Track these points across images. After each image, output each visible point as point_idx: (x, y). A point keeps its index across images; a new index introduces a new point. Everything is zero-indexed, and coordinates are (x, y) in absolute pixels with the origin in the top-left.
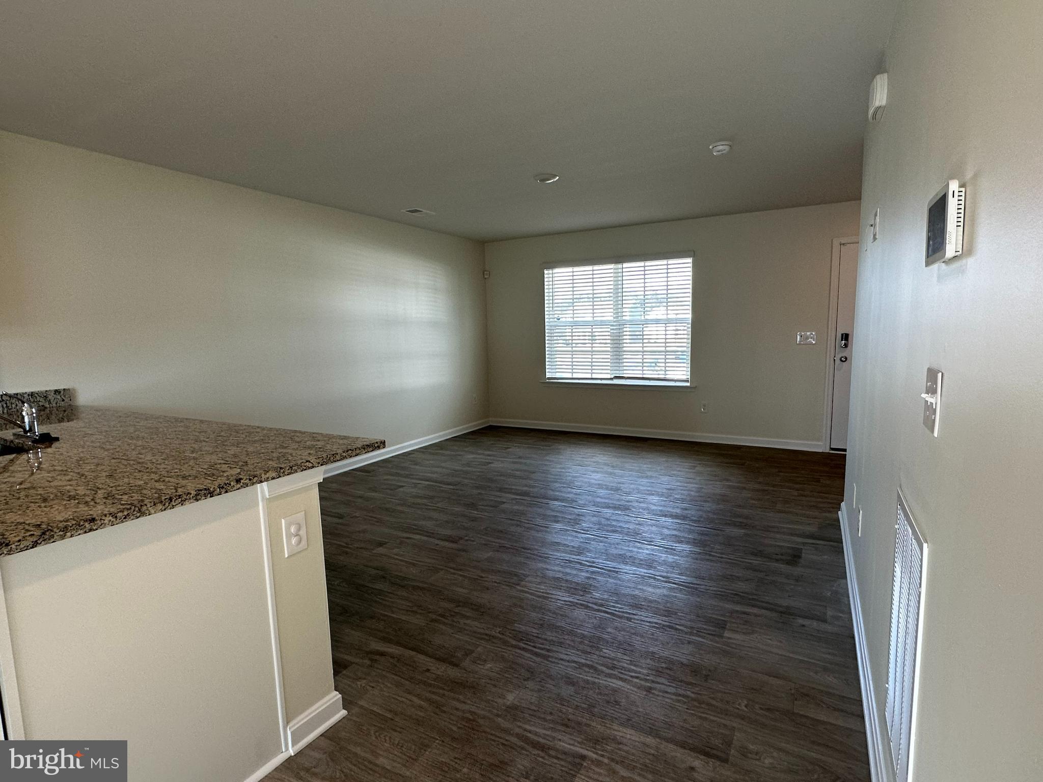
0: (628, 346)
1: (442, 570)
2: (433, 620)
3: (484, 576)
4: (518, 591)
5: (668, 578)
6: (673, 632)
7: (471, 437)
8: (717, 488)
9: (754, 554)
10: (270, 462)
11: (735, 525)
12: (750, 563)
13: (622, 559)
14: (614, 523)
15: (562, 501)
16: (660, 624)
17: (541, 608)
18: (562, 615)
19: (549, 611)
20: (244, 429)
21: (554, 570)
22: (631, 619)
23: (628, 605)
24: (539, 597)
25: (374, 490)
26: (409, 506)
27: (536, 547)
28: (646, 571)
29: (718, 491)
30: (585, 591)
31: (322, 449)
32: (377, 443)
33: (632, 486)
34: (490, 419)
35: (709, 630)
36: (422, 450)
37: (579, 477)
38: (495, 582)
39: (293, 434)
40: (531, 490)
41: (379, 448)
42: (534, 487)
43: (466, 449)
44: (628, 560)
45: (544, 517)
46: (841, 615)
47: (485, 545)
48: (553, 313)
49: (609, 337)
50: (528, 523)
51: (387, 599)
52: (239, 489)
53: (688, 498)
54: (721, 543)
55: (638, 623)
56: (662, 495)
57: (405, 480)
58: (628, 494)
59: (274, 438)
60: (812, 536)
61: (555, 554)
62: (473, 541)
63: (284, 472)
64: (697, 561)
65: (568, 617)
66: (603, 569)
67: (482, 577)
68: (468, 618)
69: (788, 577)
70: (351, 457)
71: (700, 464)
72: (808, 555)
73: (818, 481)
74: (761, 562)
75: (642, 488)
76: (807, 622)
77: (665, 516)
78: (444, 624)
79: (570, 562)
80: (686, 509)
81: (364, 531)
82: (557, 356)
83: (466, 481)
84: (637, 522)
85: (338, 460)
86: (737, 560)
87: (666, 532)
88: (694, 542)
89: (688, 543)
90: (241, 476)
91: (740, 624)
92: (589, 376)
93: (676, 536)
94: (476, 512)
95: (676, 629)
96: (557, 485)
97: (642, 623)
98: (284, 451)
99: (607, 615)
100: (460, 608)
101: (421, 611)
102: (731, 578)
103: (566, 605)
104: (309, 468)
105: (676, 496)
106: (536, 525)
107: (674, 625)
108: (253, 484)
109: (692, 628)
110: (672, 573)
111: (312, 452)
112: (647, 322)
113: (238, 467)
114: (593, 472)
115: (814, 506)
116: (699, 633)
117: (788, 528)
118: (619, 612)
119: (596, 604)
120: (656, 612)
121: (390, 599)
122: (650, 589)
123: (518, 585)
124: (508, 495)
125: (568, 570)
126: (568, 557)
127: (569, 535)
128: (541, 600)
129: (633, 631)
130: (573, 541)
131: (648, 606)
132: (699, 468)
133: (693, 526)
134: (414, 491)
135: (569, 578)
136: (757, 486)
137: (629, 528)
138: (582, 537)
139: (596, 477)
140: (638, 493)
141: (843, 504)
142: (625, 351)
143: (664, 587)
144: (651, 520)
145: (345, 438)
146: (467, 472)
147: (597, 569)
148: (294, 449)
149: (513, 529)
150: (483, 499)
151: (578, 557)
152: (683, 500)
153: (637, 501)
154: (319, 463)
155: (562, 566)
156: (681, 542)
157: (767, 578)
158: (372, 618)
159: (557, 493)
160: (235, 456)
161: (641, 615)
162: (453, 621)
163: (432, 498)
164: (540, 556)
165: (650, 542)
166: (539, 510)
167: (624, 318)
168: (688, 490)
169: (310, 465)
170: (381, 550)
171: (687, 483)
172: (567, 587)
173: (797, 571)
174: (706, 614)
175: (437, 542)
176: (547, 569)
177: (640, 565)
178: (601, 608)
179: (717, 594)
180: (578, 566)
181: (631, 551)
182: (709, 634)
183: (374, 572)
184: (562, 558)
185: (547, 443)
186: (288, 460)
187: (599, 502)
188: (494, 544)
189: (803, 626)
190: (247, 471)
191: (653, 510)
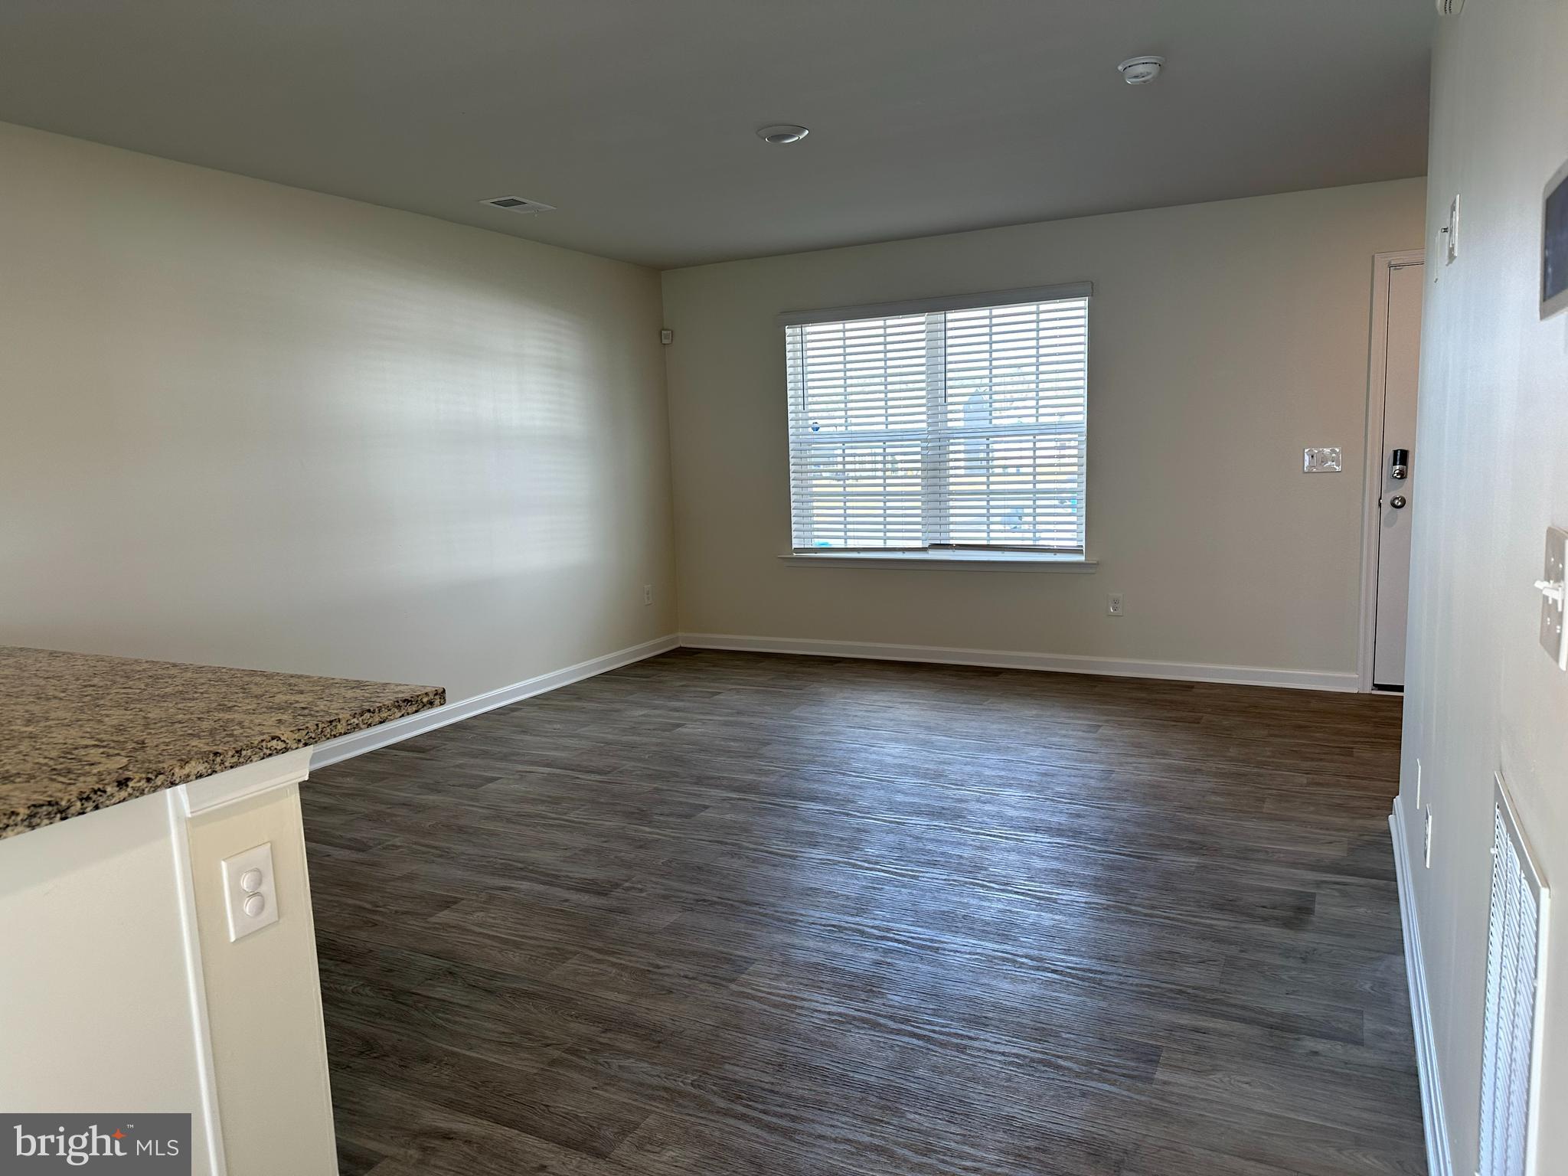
0: (959, 480)
1: (576, 953)
2: (553, 1062)
3: (662, 964)
4: (733, 993)
5: (1040, 959)
6: (1052, 1073)
7: (639, 672)
8: (1142, 771)
9: (1219, 907)
10: (195, 742)
11: (1178, 847)
12: (1211, 926)
13: (948, 921)
14: (930, 846)
15: (825, 801)
16: (1025, 1057)
17: (779, 1030)
18: (822, 1044)
19: (798, 1035)
20: (144, 670)
21: (808, 947)
22: (965, 1047)
23: (960, 1020)
24: (776, 1006)
25: (434, 788)
26: (509, 821)
27: (771, 900)
28: (996, 946)
29: (1145, 777)
30: (871, 991)
31: (306, 712)
32: (427, 694)
33: (968, 769)
34: (680, 634)
35: (1124, 1067)
36: (539, 702)
37: (859, 751)
38: (686, 977)
39: (246, 679)
40: (763, 779)
41: (431, 704)
42: (767, 773)
43: (630, 698)
44: (960, 925)
45: (789, 835)
46: (1392, 1029)
47: (665, 897)
48: (804, 416)
49: (919, 465)
50: (755, 850)
51: (457, 1019)
52: (124, 800)
53: (1084, 793)
54: (1151, 887)
55: (979, 1057)
56: (1029, 787)
57: (503, 765)
58: (959, 784)
59: (204, 688)
60: (1336, 868)
61: (812, 913)
62: (641, 890)
63: (222, 763)
64: (1101, 925)
65: (837, 1048)
66: (907, 943)
67: (658, 967)
68: (628, 1054)
69: (1287, 952)
70: (369, 725)
71: (1107, 721)
72: (1329, 907)
73: (1348, 752)
74: (1233, 924)
75: (987, 772)
76: (1321, 1046)
77: (1037, 830)
78: (581, 1069)
79: (841, 929)
80: (1078, 816)
81: (411, 877)
82: (815, 504)
83: (629, 765)
84: (978, 844)
85: (341, 734)
86: (1183, 921)
87: (1038, 863)
88: (1096, 885)
89: (1083, 886)
90: (128, 774)
91: (1188, 1052)
92: (879, 544)
93: (1058, 871)
94: (647, 829)
95: (1059, 1067)
96: (814, 768)
97: (989, 1055)
98: (227, 716)
99: (915, 1041)
100: (609, 1035)
101: (529, 1044)
102: (1172, 958)
103: (833, 1021)
104: (278, 752)
105: (1058, 789)
106: (771, 853)
107: (1053, 1059)
108: (155, 789)
109: (1090, 1063)
110: (1050, 949)
111: (284, 717)
112: (999, 433)
113: (123, 753)
114: (886, 740)
115: (1339, 805)
116: (1104, 1072)
117: (1287, 852)
118: (941, 1033)
119: (891, 1018)
120: (1018, 1032)
121: (465, 1021)
122: (1006, 985)
123: (732, 981)
124: (714, 792)
125: (836, 948)
126: (835, 918)
127: (840, 873)
128: (779, 1012)
129: (969, 1074)
130: (846, 885)
131: (1001, 1021)
132: (1106, 731)
133: (1094, 850)
134: (520, 787)
135: (837, 963)
136: (1225, 766)
137: (961, 857)
138: (865, 877)
139: (894, 751)
140: (981, 782)
141: (1397, 800)
142: (951, 493)
143: (1034, 981)
144: (1007, 838)
145: (359, 685)
146: (632, 746)
147: (896, 945)
148: (247, 712)
149: (723, 862)
150: (663, 802)
151: (857, 919)
152: (1073, 798)
153: (978, 801)
154: (300, 741)
155: (824, 939)
156: (1068, 885)
157: (1243, 955)
158: (425, 1060)
159: (816, 786)
160: (120, 729)
161: (985, 1040)
162: (597, 1063)
163: (555, 801)
164: (780, 920)
165: (1006, 885)
166: (780, 822)
167: (950, 424)
168: (1083, 776)
169: (281, 745)
170: (444, 916)
171: (1082, 761)
172: (835, 984)
173: (1305, 939)
174: (1118, 1035)
175: (566, 894)
176: (793, 946)
177: (984, 935)
178: (903, 1027)
179: (1143, 993)
180: (858, 938)
181: (967, 905)
182: (1124, 1075)
183: (430, 962)
184: (824, 922)
185: (794, 683)
186: (231, 735)
187: (900, 803)
188: (684, 895)
189: (1316, 1053)
190: (143, 762)
191: (1011, 819)
